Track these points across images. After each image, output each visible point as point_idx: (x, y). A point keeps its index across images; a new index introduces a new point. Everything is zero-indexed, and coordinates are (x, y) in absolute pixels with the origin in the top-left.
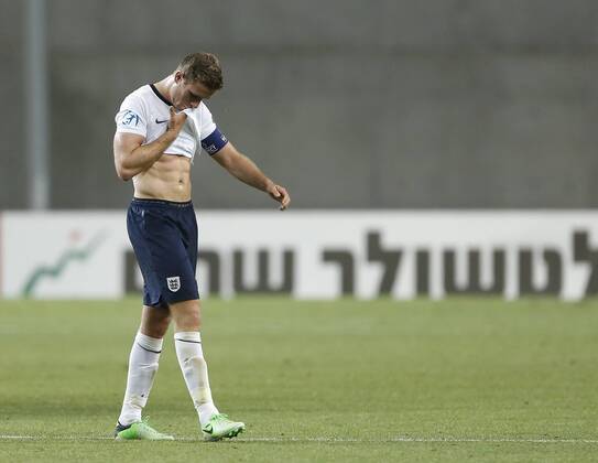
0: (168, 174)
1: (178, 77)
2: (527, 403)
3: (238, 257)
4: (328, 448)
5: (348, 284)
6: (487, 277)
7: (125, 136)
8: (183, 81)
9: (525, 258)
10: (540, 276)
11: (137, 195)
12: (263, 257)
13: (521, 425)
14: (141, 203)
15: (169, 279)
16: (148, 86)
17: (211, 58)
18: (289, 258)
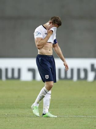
0: (47, 48)
1: (50, 23)
2: (79, 107)
3: (7, 70)
4: (29, 118)
5: (34, 77)
6: (69, 75)
7: (37, 38)
8: (51, 24)
9: (79, 70)
10: (82, 75)
11: (39, 53)
12: (13, 70)
13: (78, 113)
14: (40, 56)
15: (46, 76)
16: (42, 25)
17: (58, 18)
18: (19, 70)
